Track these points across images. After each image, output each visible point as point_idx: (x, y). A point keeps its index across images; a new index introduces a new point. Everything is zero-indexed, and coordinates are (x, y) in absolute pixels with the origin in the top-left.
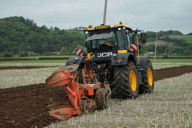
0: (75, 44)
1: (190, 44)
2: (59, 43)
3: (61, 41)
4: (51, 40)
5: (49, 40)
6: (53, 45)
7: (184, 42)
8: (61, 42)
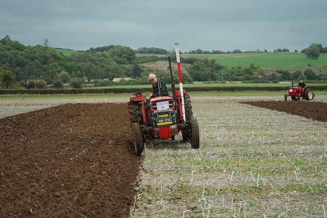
0: (53, 65)
1: (223, 67)
2: (26, 64)
3: (27, 60)
4: (11, 58)
5: (9, 58)
6: (18, 68)
7: (215, 63)
8: (29, 63)
